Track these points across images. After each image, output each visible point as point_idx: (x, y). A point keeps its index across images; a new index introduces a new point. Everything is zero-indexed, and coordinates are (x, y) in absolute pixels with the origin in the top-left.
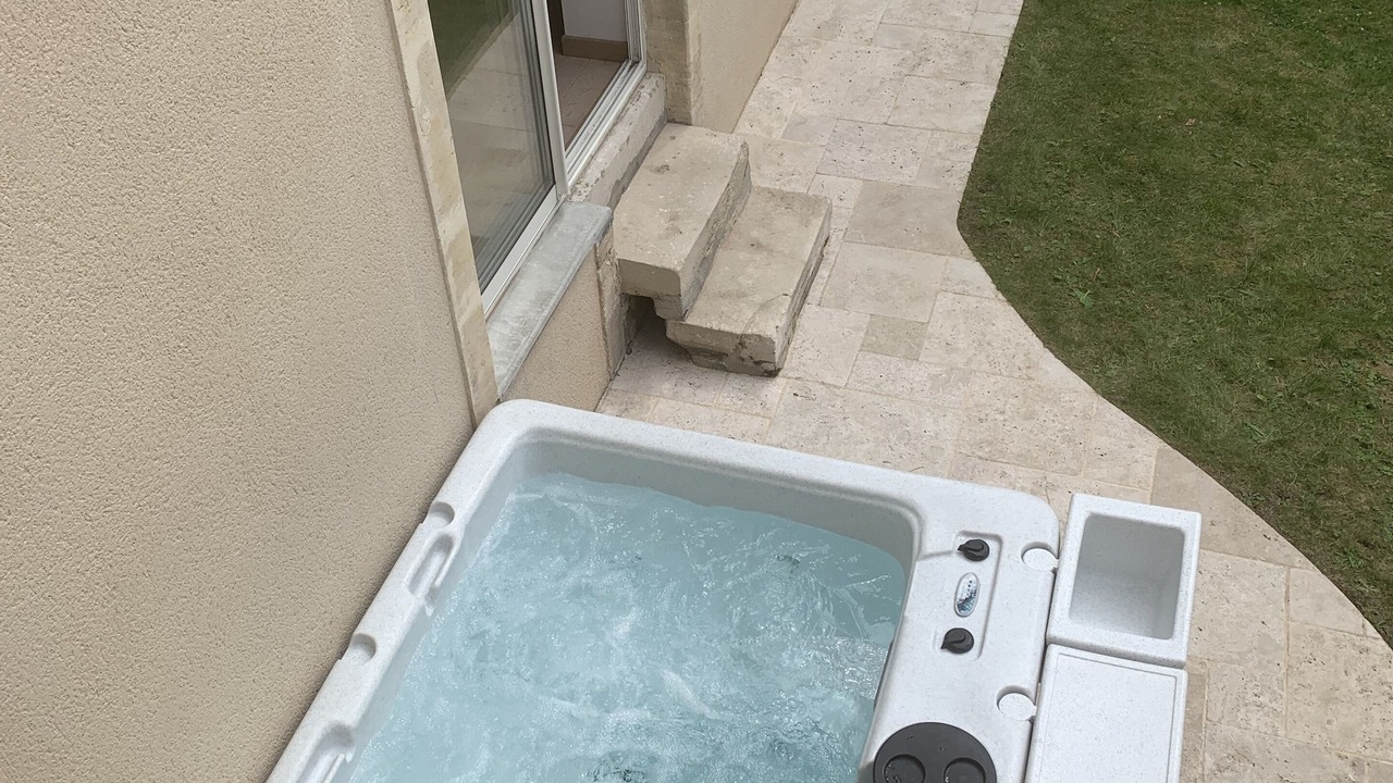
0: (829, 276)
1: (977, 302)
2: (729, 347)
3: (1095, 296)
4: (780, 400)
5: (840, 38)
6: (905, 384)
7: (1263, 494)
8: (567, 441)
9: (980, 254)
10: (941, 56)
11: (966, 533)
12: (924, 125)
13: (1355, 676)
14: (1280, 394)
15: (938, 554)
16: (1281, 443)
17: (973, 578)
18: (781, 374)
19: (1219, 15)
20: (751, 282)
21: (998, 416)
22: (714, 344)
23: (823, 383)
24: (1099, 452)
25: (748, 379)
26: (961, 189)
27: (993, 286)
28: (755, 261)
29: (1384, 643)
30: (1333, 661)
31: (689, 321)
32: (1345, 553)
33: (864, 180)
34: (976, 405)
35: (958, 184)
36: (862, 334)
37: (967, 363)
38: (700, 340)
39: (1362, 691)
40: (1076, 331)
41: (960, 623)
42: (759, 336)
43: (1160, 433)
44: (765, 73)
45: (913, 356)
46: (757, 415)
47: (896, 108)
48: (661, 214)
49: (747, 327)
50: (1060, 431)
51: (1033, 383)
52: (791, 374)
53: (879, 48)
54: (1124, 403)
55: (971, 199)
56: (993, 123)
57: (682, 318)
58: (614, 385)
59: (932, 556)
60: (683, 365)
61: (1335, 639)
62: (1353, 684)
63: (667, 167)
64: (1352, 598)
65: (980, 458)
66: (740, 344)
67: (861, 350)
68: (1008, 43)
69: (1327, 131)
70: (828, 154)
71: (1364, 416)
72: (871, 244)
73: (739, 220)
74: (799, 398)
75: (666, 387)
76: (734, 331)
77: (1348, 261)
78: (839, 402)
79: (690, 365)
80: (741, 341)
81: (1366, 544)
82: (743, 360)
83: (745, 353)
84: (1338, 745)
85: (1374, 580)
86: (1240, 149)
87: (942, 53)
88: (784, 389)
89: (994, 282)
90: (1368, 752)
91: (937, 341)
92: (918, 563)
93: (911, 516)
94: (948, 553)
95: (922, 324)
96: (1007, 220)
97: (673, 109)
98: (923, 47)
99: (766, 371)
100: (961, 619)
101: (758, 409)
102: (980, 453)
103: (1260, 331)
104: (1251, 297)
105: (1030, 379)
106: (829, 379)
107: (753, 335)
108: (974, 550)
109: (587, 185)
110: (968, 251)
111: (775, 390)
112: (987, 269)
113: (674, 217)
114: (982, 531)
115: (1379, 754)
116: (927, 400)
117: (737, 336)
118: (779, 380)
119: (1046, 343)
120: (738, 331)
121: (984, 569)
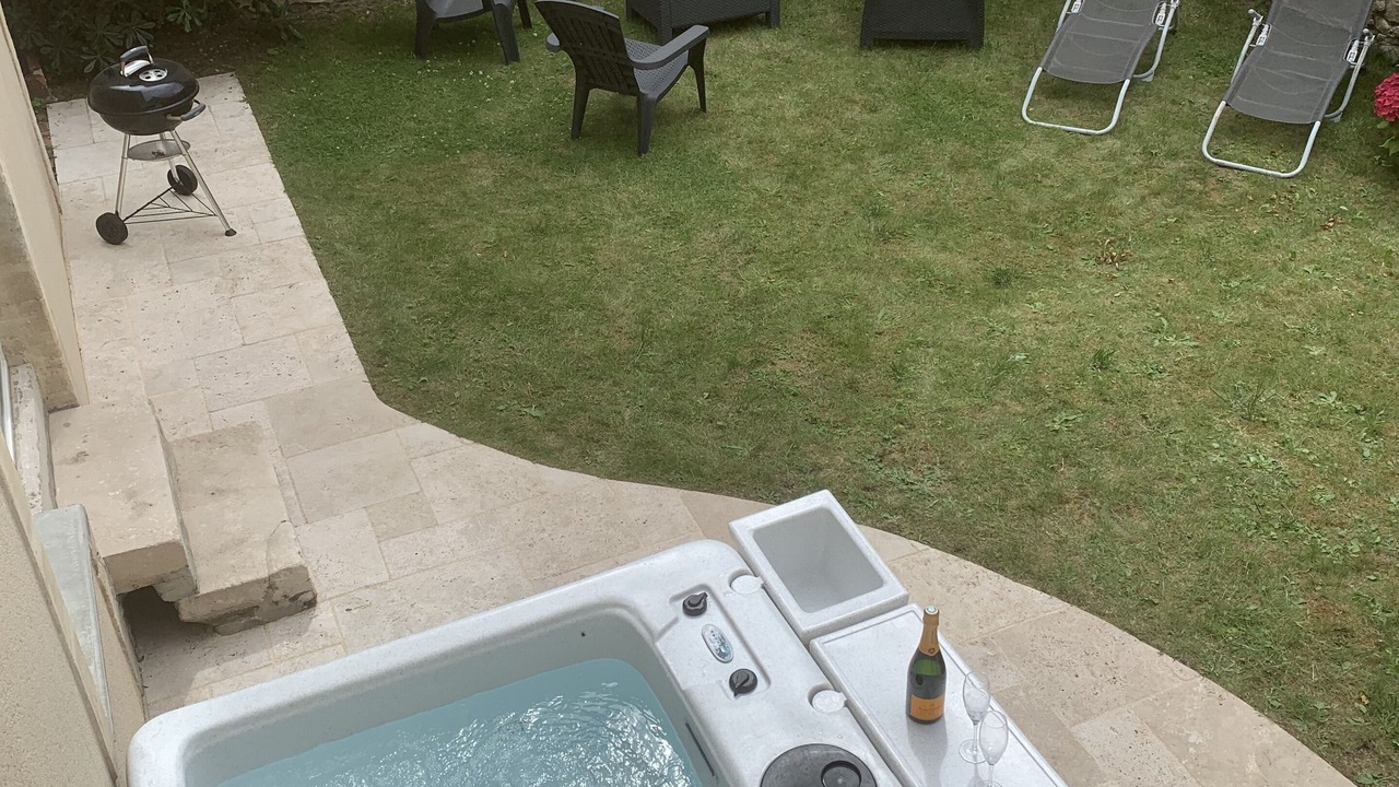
0: (297, 494)
1: (451, 454)
2: (258, 596)
3: (540, 406)
4: (337, 622)
5: (136, 290)
6: (444, 549)
7: (776, 491)
8: (235, 732)
9: (420, 413)
10: (251, 271)
11: (675, 598)
12: (284, 332)
13: (935, 583)
14: (731, 415)
15: (669, 627)
16: (760, 448)
17: (711, 628)
18: (318, 599)
19: (463, 161)
20: (239, 526)
21: (542, 535)
22: (240, 602)
23: (367, 587)
24: (641, 522)
25: (289, 620)
26: (361, 370)
27: (453, 436)
28: (228, 507)
29: (934, 550)
30: (915, 581)
31: (203, 590)
32: (861, 502)
33: (263, 399)
34: (517, 536)
35: (355, 369)
36: (369, 528)
37: (482, 507)
38: (222, 605)
39: (948, 590)
40: (551, 440)
41: (731, 668)
42: (288, 569)
43: (672, 484)
44: (84, 347)
45: (432, 524)
46: (324, 647)
47: (243, 328)
48: (115, 497)
49: (269, 566)
50: (599, 521)
51: (548, 496)
52: (329, 595)
53: (185, 285)
54: (628, 476)
55: (376, 376)
56: (344, 309)
57: (195, 590)
58: (150, 698)
59: (664, 631)
60: (210, 642)
61: (903, 565)
62: (939, 588)
63: (84, 454)
64: (889, 530)
65: (554, 575)
66: (270, 587)
67: (379, 542)
68: (306, 240)
69: (612, 217)
70: (207, 391)
71: (796, 403)
72: (315, 450)
73: (180, 477)
74: (354, 611)
75: (209, 672)
76: (259, 577)
77: (701, 302)
78: (395, 595)
79: (218, 638)
80: (270, 583)
81: (867, 489)
82: (276, 603)
83: (277, 595)
84: (965, 636)
85: (894, 511)
86: (561, 254)
87: (250, 268)
88: (333, 610)
89: (450, 432)
90: (986, 629)
91: (442, 501)
92: (658, 644)
93: (618, 611)
94: (676, 621)
95: (417, 493)
96: (422, 379)
97: (52, 396)
98: (228, 269)
99: (305, 604)
100: (730, 664)
101: (322, 642)
102: (551, 572)
103: (681, 378)
104: (656, 355)
105: (543, 493)
106: (369, 581)
107: (280, 571)
108: (694, 606)
109: (33, 495)
110: (408, 418)
111: (324, 617)
112: (435, 424)
113: (131, 495)
114: (687, 588)
115: (993, 626)
116: (474, 553)
117: (264, 580)
118: (321, 606)
119: (533, 460)
120: (264, 574)
121: (712, 616)
